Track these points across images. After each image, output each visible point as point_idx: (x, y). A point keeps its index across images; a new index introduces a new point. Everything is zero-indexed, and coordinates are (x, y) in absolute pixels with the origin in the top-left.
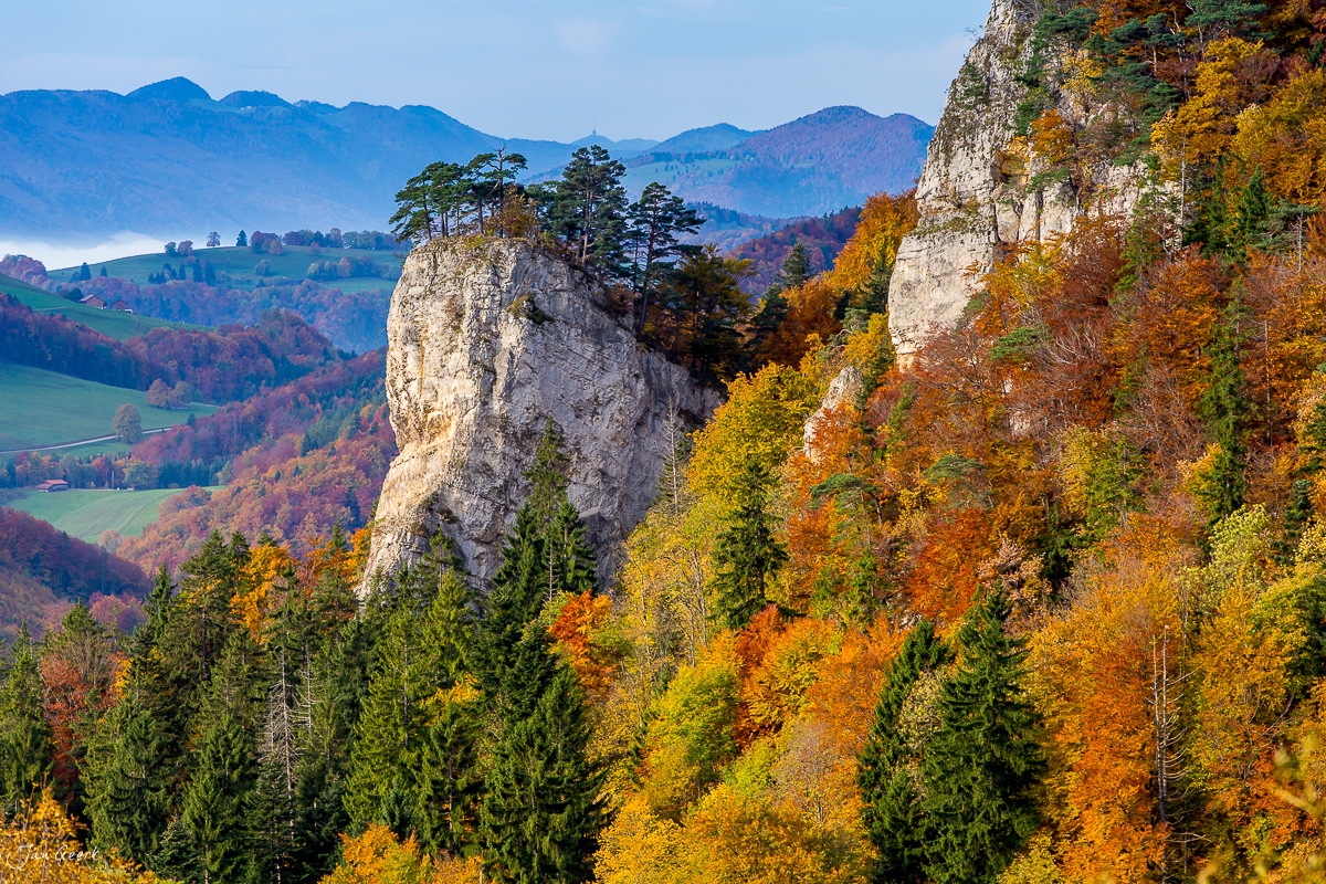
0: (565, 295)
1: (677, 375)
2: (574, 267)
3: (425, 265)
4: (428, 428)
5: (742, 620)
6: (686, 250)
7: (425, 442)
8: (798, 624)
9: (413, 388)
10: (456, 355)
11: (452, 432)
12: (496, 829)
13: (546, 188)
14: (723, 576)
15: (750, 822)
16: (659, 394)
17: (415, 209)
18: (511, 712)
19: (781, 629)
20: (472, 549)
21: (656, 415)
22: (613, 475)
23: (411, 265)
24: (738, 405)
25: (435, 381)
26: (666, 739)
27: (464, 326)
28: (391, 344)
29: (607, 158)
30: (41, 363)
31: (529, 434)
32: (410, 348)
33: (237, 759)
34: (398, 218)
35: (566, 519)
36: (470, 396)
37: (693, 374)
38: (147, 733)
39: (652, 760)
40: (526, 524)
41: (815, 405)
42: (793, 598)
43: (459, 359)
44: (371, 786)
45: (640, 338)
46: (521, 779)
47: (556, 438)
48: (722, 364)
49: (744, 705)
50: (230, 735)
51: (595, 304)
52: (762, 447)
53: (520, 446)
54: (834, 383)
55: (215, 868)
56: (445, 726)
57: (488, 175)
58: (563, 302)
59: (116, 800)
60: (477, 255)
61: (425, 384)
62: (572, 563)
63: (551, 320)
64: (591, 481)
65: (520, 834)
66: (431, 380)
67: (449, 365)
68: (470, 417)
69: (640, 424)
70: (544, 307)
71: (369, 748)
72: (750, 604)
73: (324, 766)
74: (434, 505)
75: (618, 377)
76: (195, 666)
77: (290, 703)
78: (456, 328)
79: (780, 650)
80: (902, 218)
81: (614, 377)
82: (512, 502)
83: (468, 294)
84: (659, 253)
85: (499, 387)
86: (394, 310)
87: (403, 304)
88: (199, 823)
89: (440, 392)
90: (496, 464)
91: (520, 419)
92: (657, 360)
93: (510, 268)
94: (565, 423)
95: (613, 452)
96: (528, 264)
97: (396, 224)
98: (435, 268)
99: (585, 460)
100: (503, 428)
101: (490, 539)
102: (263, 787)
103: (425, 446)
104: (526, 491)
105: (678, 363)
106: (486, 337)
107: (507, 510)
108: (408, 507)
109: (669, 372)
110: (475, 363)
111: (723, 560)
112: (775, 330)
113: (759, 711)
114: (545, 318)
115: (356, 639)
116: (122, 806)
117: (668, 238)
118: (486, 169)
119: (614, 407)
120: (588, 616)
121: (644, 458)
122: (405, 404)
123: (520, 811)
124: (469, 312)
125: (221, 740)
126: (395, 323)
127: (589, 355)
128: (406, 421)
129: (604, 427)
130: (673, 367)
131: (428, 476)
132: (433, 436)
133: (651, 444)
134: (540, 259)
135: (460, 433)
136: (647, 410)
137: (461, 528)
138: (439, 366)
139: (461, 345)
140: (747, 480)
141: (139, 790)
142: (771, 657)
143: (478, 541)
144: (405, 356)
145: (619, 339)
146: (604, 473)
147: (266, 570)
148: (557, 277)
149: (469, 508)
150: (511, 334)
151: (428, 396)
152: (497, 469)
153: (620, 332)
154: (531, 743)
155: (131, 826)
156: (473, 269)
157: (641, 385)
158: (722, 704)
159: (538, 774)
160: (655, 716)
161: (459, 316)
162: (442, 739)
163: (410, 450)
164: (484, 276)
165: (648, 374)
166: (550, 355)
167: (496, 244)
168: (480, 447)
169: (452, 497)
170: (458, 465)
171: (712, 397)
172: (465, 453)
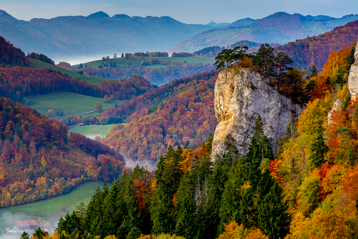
0: (260, 82)
1: (288, 101)
2: (262, 75)
3: (224, 75)
4: (226, 117)
5: (318, 166)
6: (289, 69)
7: (225, 121)
8: (335, 166)
9: (222, 107)
10: (233, 98)
11: (233, 118)
12: (263, 221)
13: (253, 54)
14: (313, 154)
15: (331, 218)
16: (284, 106)
17: (220, 61)
18: (261, 191)
19: (330, 168)
20: (239, 148)
21: (284, 111)
22: (274, 127)
23: (220, 75)
24: (309, 109)
25: (227, 105)
26: (302, 197)
27: (235, 91)
28: (215, 96)
29: (269, 46)
30: (74, 91)
31: (252, 118)
32: (221, 97)
33: (190, 205)
34: (216, 64)
35: (265, 140)
36: (237, 109)
37: (292, 100)
38: (167, 199)
39: (299, 202)
40: (254, 141)
41: (330, 109)
42: (330, 159)
43: (234, 99)
44: (226, 211)
45: (279, 92)
46: (268, 209)
47: (260, 119)
48: (300, 98)
49: (322, 187)
50: (189, 199)
51: (267, 84)
52: (316, 120)
53: (250, 121)
54: (335, 103)
55: (188, 233)
56: (246, 195)
57: (239, 52)
58: (259, 84)
59: (160, 216)
60: (237, 73)
61: (225, 106)
62: (267, 151)
63: (257, 88)
64: (268, 129)
65: (269, 222)
66: (226, 105)
67: (231, 101)
68: (237, 114)
69: (280, 114)
70: (255, 85)
71: (225, 201)
72: (320, 162)
73: (212, 206)
74: (229, 137)
75: (274, 102)
76: (172, 180)
77: (201, 189)
78: (233, 91)
79: (330, 173)
80: (340, 57)
81: (273, 102)
82: (248, 135)
83: (235, 83)
84: (282, 70)
85: (245, 106)
86: (216, 87)
87: (219, 85)
88: (184, 222)
89: (229, 108)
90: (244, 125)
91: (250, 114)
92: (283, 97)
93: (246, 76)
94: (261, 115)
95: (273, 121)
96: (250, 74)
97: (216, 65)
98: (226, 76)
99: (266, 124)
100: (246, 116)
101: (244, 145)
102: (198, 212)
103: (225, 122)
104: (252, 132)
105: (288, 98)
106: (241, 93)
107: (247, 137)
108: (222, 137)
109: (286, 100)
110: (238, 100)
111: (313, 150)
112: (312, 88)
113: (326, 189)
114: (255, 88)
115: (217, 173)
116: (162, 218)
117: (285, 66)
118: (238, 50)
119: (273, 110)
120: (276, 165)
121: (281, 122)
122: (220, 111)
123: (268, 216)
124: (236, 87)
125: (186, 200)
126: (216, 90)
127: (266, 97)
128: (220, 115)
129: (271, 115)
130: (287, 99)
131: (227, 129)
132: (227, 119)
133: (283, 119)
134: (253, 73)
135: (235, 118)
136: (281, 110)
137: (236, 143)
138: (228, 101)
139: (234, 96)
140: (318, 130)
141: (166, 214)
142: (328, 174)
143: (241, 146)
144: (220, 99)
145: (274, 93)
146: (271, 127)
147: (187, 155)
148: (257, 78)
149: (238, 137)
150: (247, 92)
151: (226, 109)
152: (245, 127)
153: (274, 91)
154: (270, 199)
155: (164, 223)
156: (236, 76)
157: (280, 104)
158: (316, 187)
159: (272, 207)
160: (298, 191)
161: (233, 88)
162: (245, 198)
163: (221, 123)
164: (239, 78)
165: (281, 101)
166: (257, 97)
167: (242, 70)
168: (240, 121)
169: (234, 135)
170: (235, 126)
171: (297, 106)
172: (236, 123)
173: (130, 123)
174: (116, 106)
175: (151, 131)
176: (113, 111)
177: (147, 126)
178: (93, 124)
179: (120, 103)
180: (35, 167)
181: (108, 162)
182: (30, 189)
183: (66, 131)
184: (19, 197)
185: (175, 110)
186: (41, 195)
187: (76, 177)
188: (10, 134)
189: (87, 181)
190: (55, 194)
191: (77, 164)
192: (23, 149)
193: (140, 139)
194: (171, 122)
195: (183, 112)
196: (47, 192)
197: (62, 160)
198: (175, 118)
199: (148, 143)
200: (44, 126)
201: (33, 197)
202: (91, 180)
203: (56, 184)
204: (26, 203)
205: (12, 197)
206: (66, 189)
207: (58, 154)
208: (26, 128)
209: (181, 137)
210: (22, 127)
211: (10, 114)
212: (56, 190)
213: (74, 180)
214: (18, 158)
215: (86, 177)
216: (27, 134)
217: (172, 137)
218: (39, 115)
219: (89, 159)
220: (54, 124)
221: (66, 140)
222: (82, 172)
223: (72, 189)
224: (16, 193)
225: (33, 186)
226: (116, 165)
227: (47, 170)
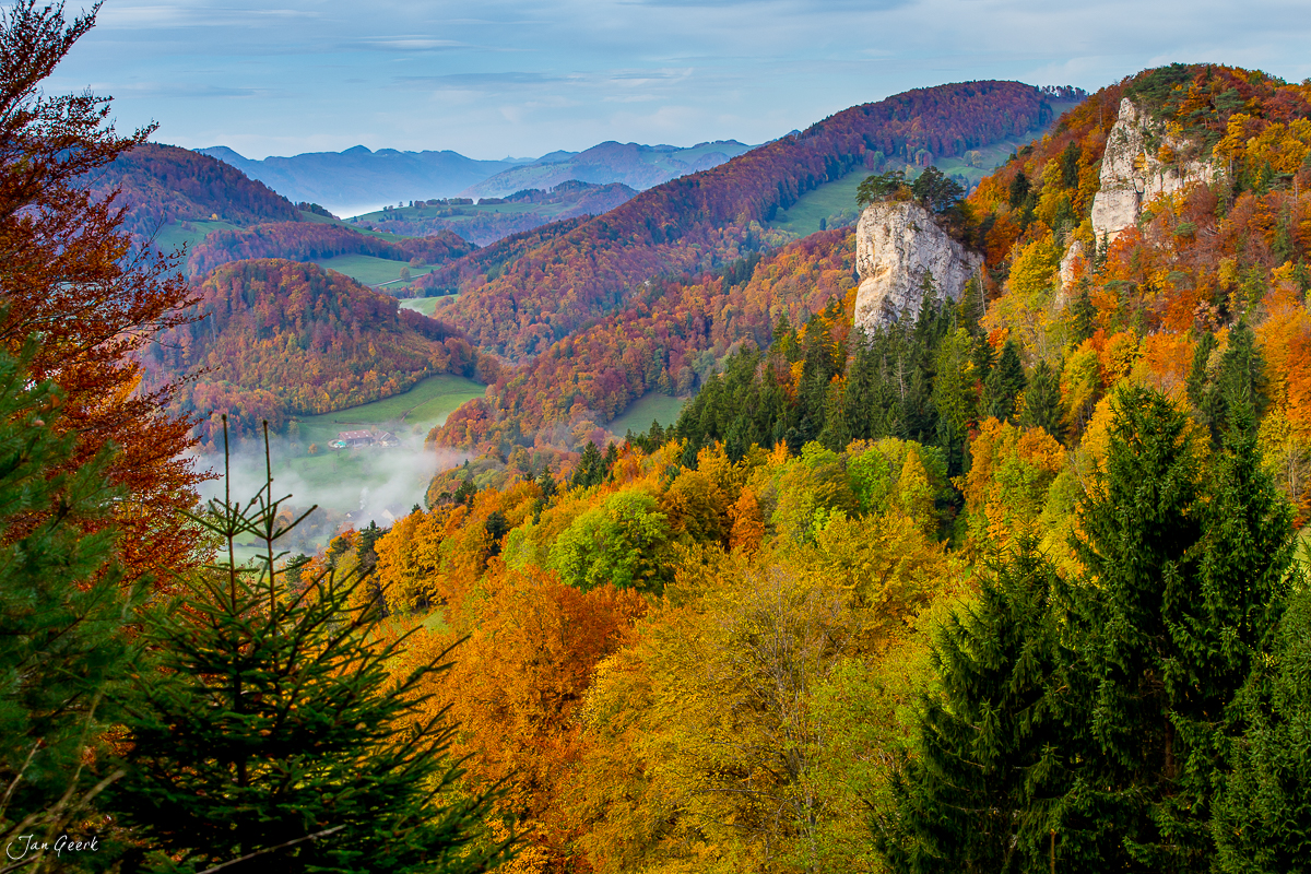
0: (925, 221)
1: (959, 247)
2: (927, 211)
3: (871, 213)
4: (877, 272)
5: (1087, 336)
7: (876, 277)
8: (1115, 335)
9: (871, 258)
10: (888, 245)
11: (889, 272)
16: (955, 254)
17: (865, 193)
19: (1107, 338)
20: (899, 315)
21: (954, 262)
23: (866, 213)
25: (880, 255)
27: (891, 234)
28: (859, 242)
31: (916, 272)
32: (868, 244)
36: (895, 259)
37: (964, 247)
43: (891, 246)
45: (949, 235)
47: (929, 273)
51: (934, 223)
53: (913, 276)
54: (1070, 247)
58: (925, 224)
60: (893, 208)
61: (876, 256)
63: (921, 230)
66: (878, 255)
67: (886, 249)
68: (896, 268)
69: (950, 266)
70: (919, 226)
74: (886, 300)
75: (943, 250)
78: (888, 236)
79: (1110, 345)
83: (891, 223)
85: (906, 255)
86: (860, 230)
87: (864, 227)
89: (882, 259)
90: (905, 283)
91: (913, 266)
92: (954, 242)
93: (907, 212)
94: (927, 267)
95: (943, 276)
96: (912, 210)
98: (876, 214)
100: (908, 270)
103: (876, 279)
106: (900, 237)
108: (873, 301)
109: (957, 246)
110: (896, 247)
112: (990, 228)
113: (1108, 367)
114: (919, 230)
117: (953, 197)
119: (942, 260)
120: (1001, 336)
121: (951, 278)
122: (866, 264)
124: (893, 230)
126: (861, 234)
127: (933, 242)
128: (866, 270)
129: (940, 268)
130: (958, 244)
131: (880, 289)
132: (880, 275)
133: (953, 273)
134: (916, 208)
135: (892, 273)
137: (896, 308)
138: (881, 249)
139: (890, 242)
142: (1108, 347)
144: (866, 246)
145: (942, 236)
146: (941, 284)
148: (922, 214)
149: (897, 300)
150: (909, 236)
151: (877, 260)
152: (906, 285)
153: (943, 233)
156: (892, 213)
157: (949, 252)
158: (1094, 366)
161: (889, 231)
163: (868, 280)
164: (898, 216)
165: (952, 247)
166: (921, 243)
167: (900, 204)
168: (900, 278)
169: (892, 296)
170: (893, 285)
171: (970, 254)
172: (895, 280)
173: (466, 295)
174: (432, 272)
175: (497, 305)
176: (429, 279)
177: (491, 298)
178: (406, 297)
179: (436, 268)
180: (360, 357)
181: (459, 348)
182: (356, 388)
183: (396, 308)
184: (342, 399)
185: (527, 275)
186: (372, 395)
187: (417, 370)
188: (324, 312)
189: (432, 375)
190: (390, 393)
191: (416, 352)
192: (342, 333)
193: (482, 316)
194: (523, 292)
195: (539, 278)
196: (380, 391)
197: (396, 347)
198: (529, 286)
199: (494, 321)
200: (368, 301)
201: (361, 399)
202: (438, 374)
203: (392, 380)
204: (351, 407)
205: (332, 399)
206: (404, 386)
207: (390, 339)
208: (345, 304)
209: (538, 311)
210: (339, 302)
211: (322, 285)
212: (391, 388)
213: (414, 374)
214: (336, 345)
215: (432, 369)
216: (346, 312)
217: (525, 312)
218: (359, 286)
219: (433, 347)
220: (381, 297)
221: (397, 320)
222: (425, 363)
223: (411, 387)
224: (337, 394)
225: (360, 384)
226: (470, 352)
227: (378, 361)
